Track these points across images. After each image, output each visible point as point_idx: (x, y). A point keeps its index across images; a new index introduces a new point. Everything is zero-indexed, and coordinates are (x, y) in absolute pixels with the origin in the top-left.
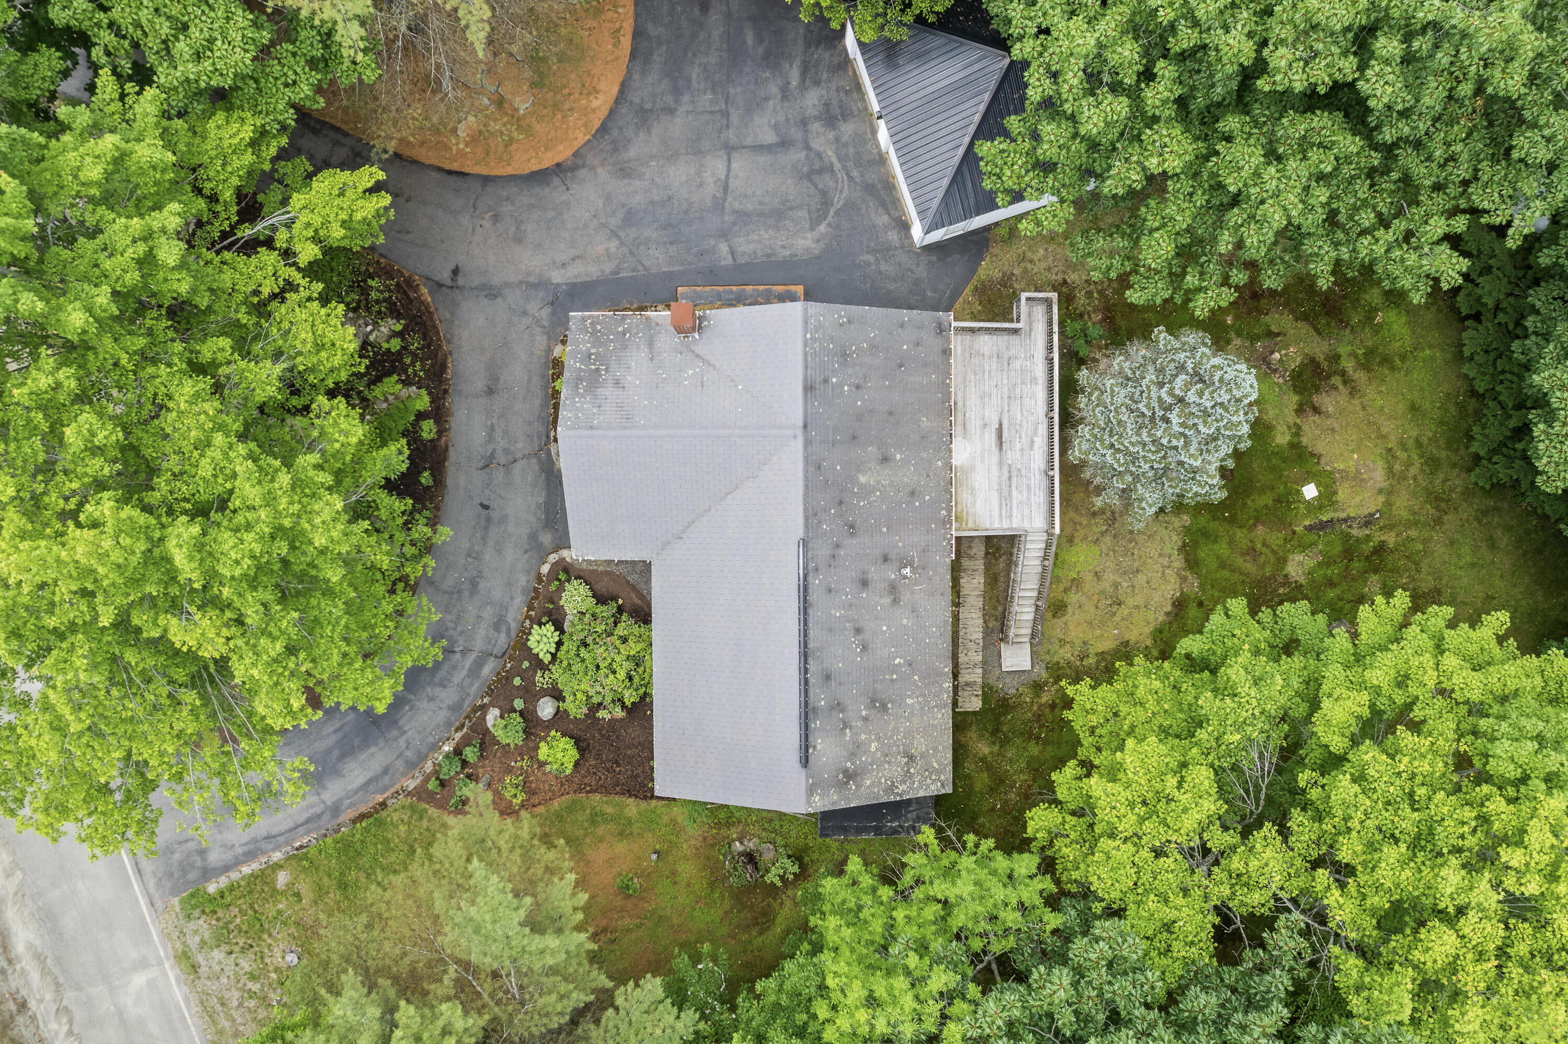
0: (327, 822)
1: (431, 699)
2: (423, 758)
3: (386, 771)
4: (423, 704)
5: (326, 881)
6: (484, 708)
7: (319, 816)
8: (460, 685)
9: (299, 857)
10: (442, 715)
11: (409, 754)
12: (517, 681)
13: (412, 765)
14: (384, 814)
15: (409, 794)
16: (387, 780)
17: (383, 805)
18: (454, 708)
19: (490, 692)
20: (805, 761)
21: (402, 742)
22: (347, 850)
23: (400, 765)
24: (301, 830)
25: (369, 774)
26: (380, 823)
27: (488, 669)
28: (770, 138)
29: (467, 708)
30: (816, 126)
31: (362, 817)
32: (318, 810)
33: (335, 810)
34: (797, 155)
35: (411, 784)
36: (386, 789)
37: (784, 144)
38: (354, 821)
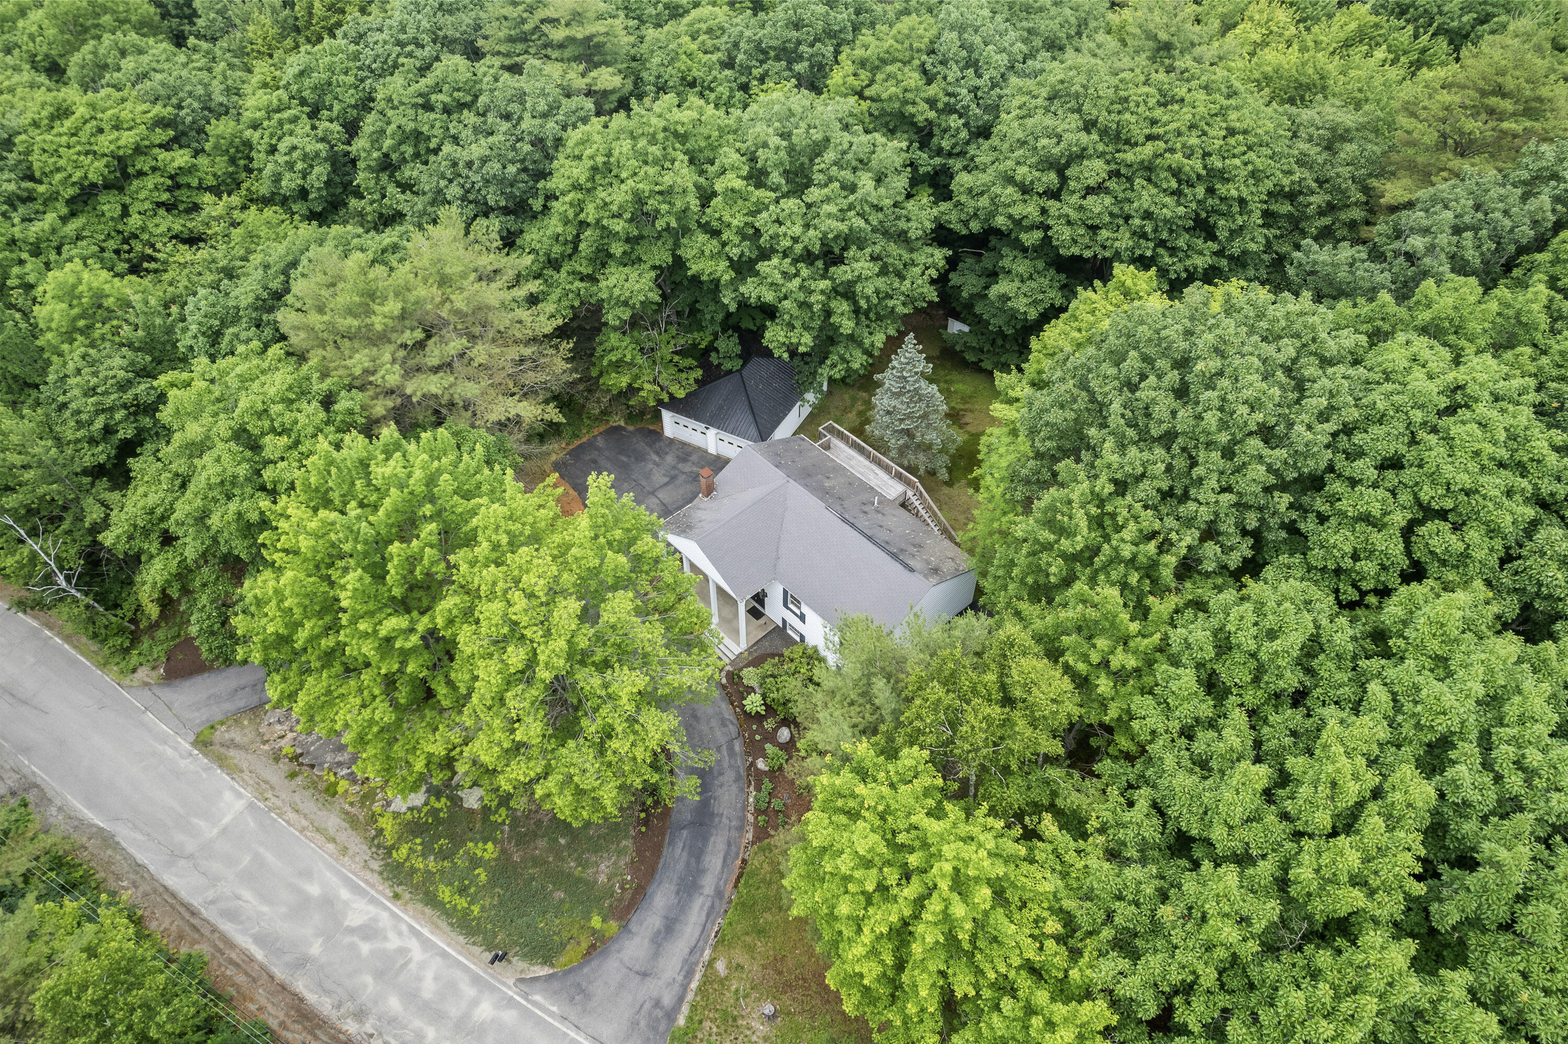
0: (721, 906)
1: (721, 786)
2: (743, 819)
3: (729, 844)
4: (719, 792)
5: (748, 939)
6: (753, 764)
7: (712, 907)
8: (730, 766)
9: (721, 941)
10: (734, 788)
11: (734, 823)
12: (758, 737)
13: (741, 829)
14: (748, 868)
15: (753, 843)
16: (734, 848)
17: (744, 861)
18: (737, 780)
19: (748, 754)
20: (912, 570)
21: (724, 820)
22: (747, 907)
23: (734, 834)
24: (709, 925)
25: (721, 855)
26: (753, 874)
27: (738, 746)
28: (666, 480)
29: (743, 773)
30: (680, 466)
31: (738, 880)
32: (708, 904)
33: (719, 894)
34: (682, 478)
35: (750, 836)
36: (737, 854)
37: (673, 478)
38: (736, 886)
